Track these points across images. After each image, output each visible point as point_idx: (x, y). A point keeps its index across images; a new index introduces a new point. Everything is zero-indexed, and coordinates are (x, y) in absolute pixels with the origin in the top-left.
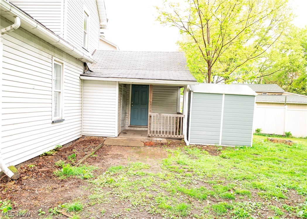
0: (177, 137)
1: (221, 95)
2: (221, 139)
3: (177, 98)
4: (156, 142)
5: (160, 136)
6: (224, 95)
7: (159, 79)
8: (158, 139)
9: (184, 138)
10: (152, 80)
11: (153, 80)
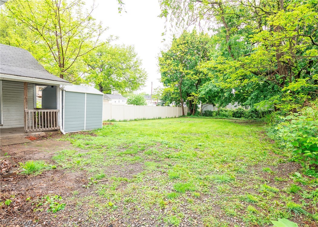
0: (54, 129)
1: (84, 94)
2: (85, 126)
3: (33, 95)
4: (35, 136)
5: (39, 130)
6: (86, 94)
7: (38, 78)
8: (37, 133)
9: (60, 129)
10: (30, 78)
11: (32, 78)
